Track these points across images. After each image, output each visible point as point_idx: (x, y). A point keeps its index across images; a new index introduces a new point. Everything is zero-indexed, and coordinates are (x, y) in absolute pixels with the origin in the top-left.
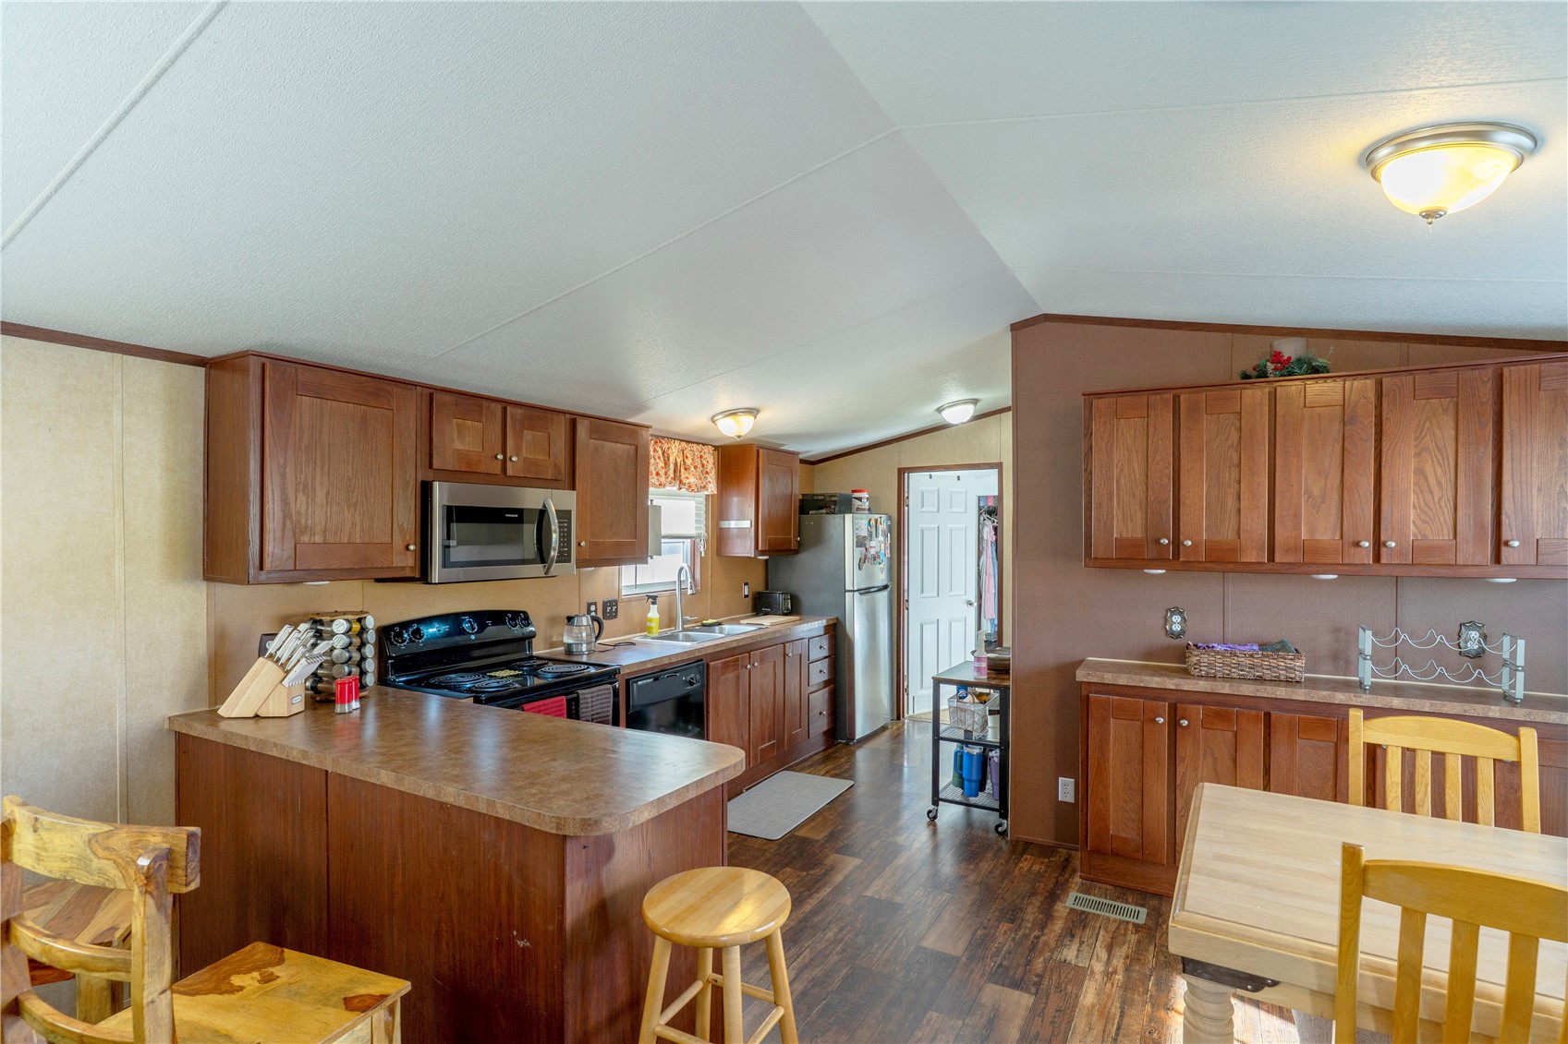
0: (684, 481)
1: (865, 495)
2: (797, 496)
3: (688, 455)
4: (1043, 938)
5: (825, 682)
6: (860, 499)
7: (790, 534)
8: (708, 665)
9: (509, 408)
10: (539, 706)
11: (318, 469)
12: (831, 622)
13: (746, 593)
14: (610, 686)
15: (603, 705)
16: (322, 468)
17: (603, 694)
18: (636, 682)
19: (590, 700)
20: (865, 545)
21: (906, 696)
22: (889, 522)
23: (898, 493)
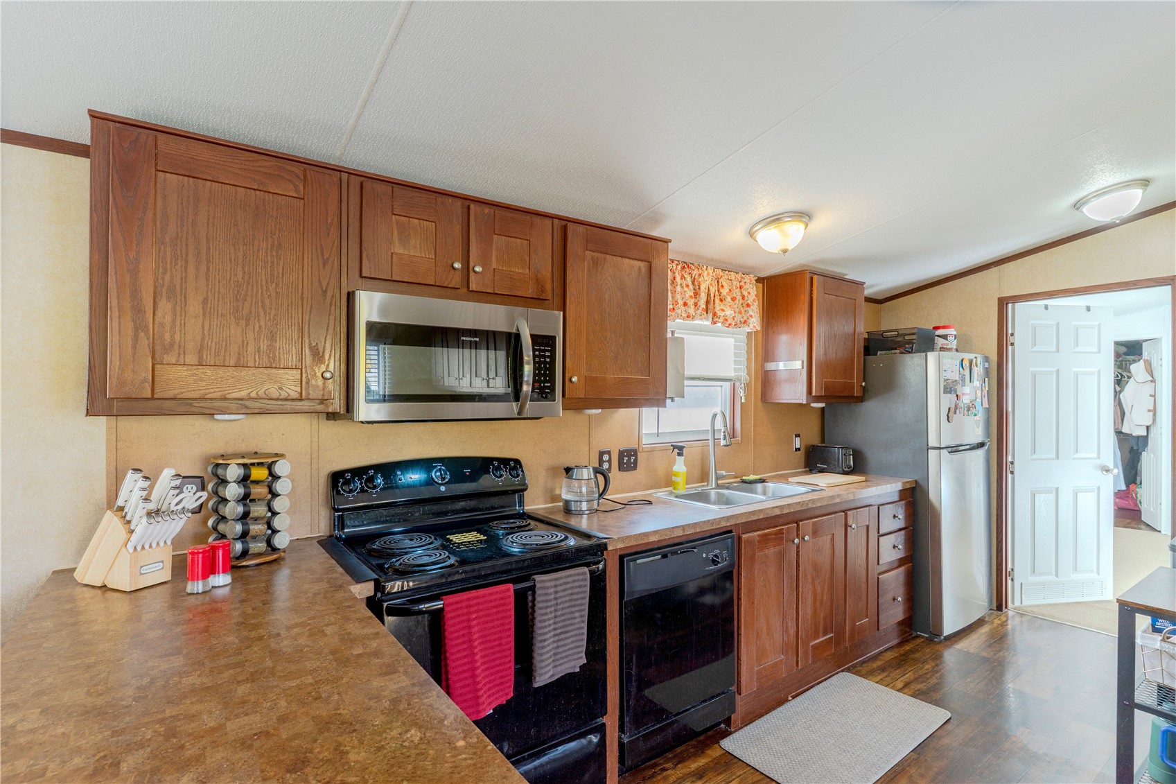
0: (719, 313)
1: (952, 332)
2: (862, 334)
3: (724, 284)
5: (900, 560)
6: (945, 337)
7: (852, 378)
8: (739, 538)
9: (472, 206)
10: (469, 599)
11: (191, 269)
12: (908, 486)
13: (798, 446)
14: (586, 570)
15: (575, 597)
16: (197, 269)
17: (574, 581)
18: (635, 560)
19: (552, 590)
20: (955, 391)
21: (1009, 582)
22: (987, 365)
23: (998, 329)
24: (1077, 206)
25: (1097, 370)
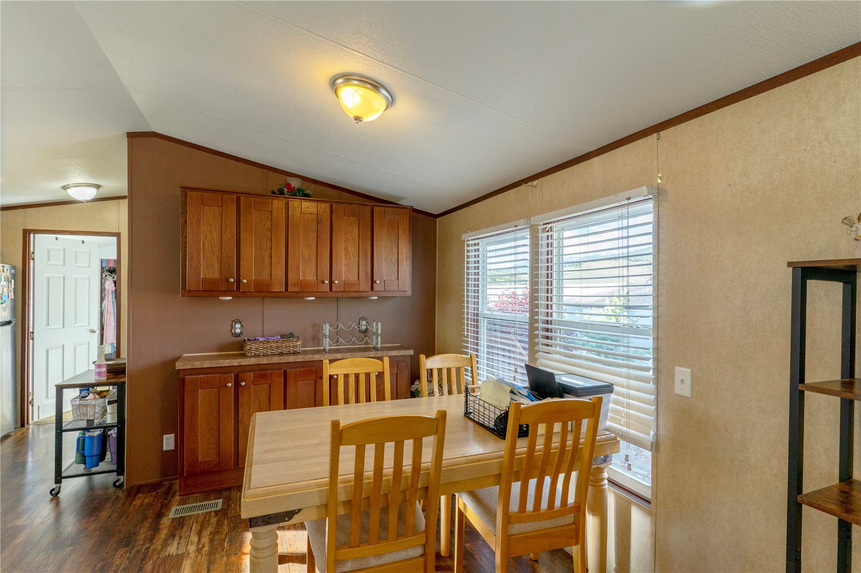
4: (152, 547)
21: (30, 407)
22: (13, 271)
23: (23, 249)
24: (65, 188)
25: (88, 276)
